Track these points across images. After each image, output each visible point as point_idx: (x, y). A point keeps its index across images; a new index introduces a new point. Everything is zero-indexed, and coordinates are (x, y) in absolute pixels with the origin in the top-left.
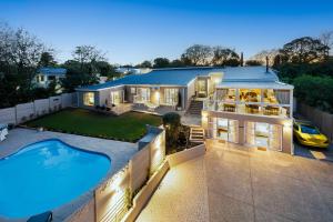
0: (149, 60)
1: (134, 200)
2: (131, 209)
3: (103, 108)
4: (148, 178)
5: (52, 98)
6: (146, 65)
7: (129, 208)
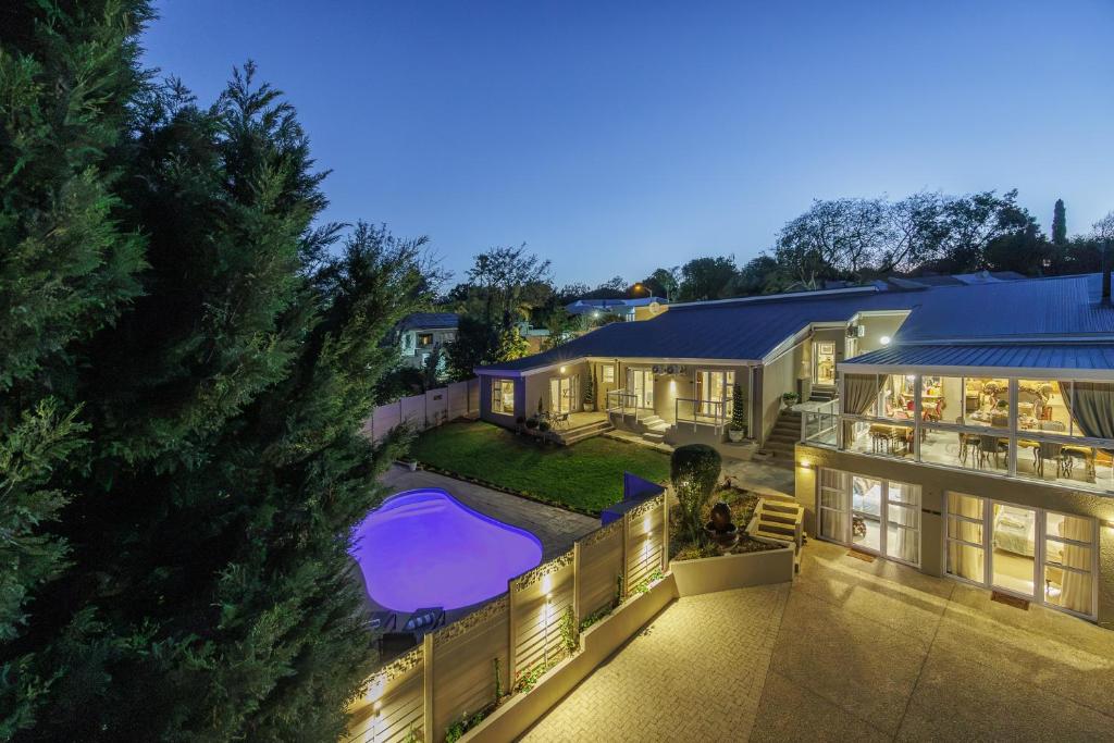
0: (667, 267)
1: (583, 636)
2: (576, 654)
3: (532, 424)
4: (616, 603)
5: (430, 394)
6: (657, 286)
7: (572, 650)
